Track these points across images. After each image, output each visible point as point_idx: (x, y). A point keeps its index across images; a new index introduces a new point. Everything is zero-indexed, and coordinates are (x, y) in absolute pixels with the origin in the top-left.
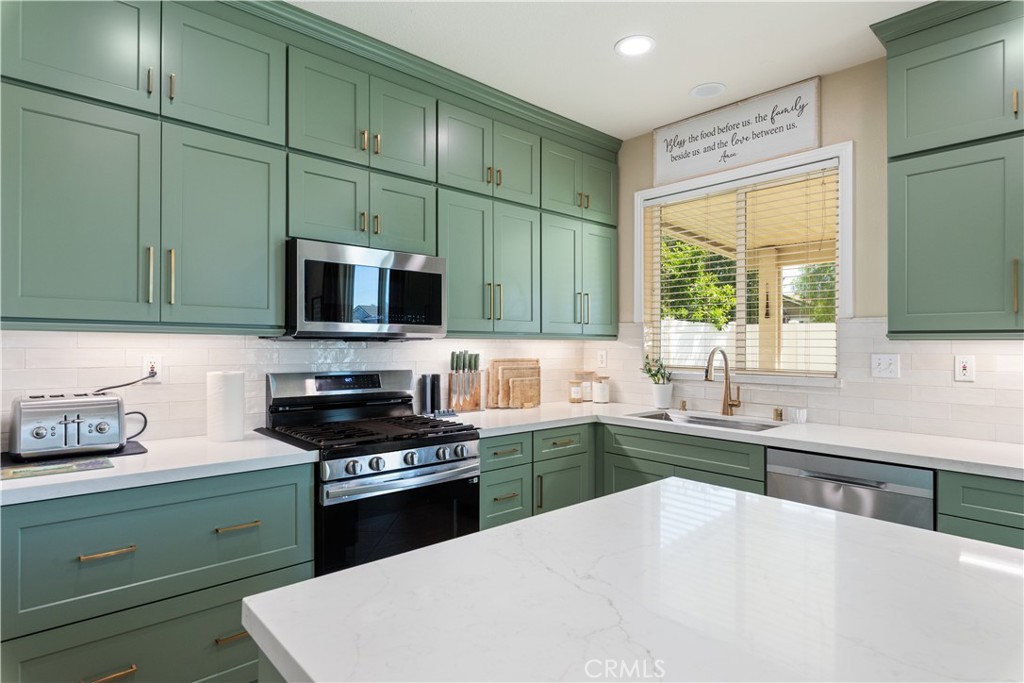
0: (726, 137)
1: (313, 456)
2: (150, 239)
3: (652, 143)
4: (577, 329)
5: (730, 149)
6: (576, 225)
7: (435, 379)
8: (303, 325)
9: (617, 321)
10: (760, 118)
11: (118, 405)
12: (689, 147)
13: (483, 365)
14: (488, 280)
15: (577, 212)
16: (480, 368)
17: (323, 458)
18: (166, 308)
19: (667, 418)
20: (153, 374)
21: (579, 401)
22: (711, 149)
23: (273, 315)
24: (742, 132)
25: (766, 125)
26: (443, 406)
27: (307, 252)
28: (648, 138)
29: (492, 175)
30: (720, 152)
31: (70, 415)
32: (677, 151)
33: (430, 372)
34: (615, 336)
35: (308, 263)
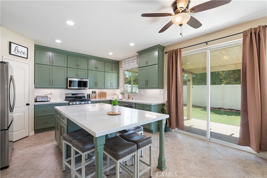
0: (129, 62)
1: (68, 102)
2: (51, 79)
3: (122, 62)
4: (111, 88)
5: (129, 64)
6: (111, 73)
7: (90, 94)
8: (68, 88)
9: (119, 86)
10: (132, 60)
11: (47, 96)
12: (126, 63)
13: (97, 93)
14: (96, 81)
15: (111, 72)
16: (96, 93)
17: (70, 102)
18: (52, 86)
19: (122, 100)
20: (51, 93)
21: (113, 98)
22: (128, 63)
23: (65, 87)
24: (131, 62)
25: (132, 61)
26: (91, 98)
27: (69, 79)
28: (122, 61)
29: (96, 68)
30: (128, 64)
31: (42, 97)
32: (125, 63)
33: (89, 93)
34: (118, 89)
35: (69, 81)
